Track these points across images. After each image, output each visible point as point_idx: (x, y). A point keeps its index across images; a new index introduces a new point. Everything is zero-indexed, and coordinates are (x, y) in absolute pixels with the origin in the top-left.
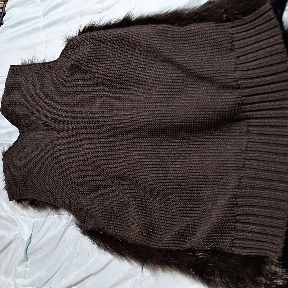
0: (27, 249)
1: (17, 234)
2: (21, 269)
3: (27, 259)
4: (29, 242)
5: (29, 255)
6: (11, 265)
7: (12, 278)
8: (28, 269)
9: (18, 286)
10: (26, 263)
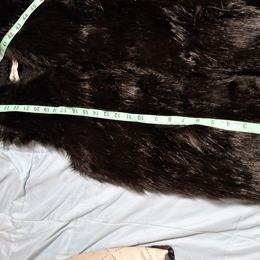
0: (25, 184)
1: (12, 170)
2: (18, 204)
3: (25, 193)
4: (28, 177)
5: (28, 190)
6: (5, 200)
7: (7, 213)
8: (25, 203)
9: (15, 220)
10: (23, 197)
